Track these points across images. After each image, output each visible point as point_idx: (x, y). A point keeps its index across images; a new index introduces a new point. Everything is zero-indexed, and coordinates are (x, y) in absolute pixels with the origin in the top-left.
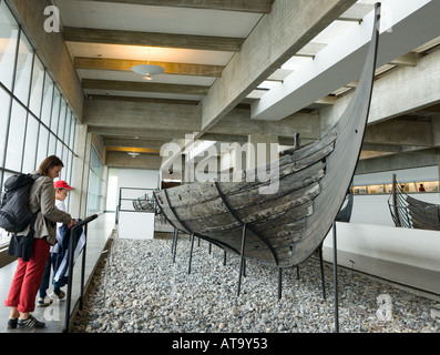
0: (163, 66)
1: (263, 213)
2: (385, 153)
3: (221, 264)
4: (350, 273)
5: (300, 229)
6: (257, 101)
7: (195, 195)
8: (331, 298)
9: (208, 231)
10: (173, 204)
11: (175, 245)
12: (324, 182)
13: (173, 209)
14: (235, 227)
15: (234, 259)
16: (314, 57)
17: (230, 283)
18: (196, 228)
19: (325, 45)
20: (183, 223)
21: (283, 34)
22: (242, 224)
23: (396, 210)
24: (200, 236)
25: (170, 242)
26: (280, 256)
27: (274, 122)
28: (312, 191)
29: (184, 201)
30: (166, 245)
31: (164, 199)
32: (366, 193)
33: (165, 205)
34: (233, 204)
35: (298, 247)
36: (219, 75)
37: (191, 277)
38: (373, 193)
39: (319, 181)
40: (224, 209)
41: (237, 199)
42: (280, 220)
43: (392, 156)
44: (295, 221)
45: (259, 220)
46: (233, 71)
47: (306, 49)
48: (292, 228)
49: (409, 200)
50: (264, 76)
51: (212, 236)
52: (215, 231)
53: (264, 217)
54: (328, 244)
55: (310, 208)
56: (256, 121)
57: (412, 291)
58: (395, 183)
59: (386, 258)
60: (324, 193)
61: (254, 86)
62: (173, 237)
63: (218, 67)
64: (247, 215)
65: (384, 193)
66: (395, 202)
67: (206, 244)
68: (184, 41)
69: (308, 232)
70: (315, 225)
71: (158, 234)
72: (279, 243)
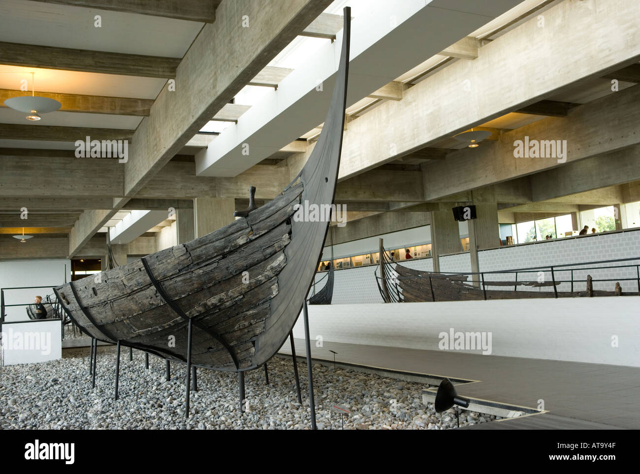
0: (59, 99)
1: (214, 300)
2: (371, 214)
3: (163, 379)
4: (332, 367)
5: (262, 316)
6: (202, 150)
7: (115, 286)
8: (307, 402)
9: (139, 336)
10: (85, 303)
11: (93, 367)
12: (290, 251)
13: (86, 310)
14: (177, 324)
15: (180, 369)
16: (276, 87)
17: (175, 403)
18: (121, 334)
19: (290, 70)
20: (102, 328)
21: (232, 53)
22: (186, 318)
23: (385, 283)
24: (132, 345)
25: (87, 360)
26: (241, 356)
27: (229, 179)
28: (275, 264)
29: (102, 297)
30: (81, 365)
31: (71, 297)
32: (349, 266)
33: (74, 306)
34: (171, 293)
35: (262, 340)
36: (147, 114)
37: (119, 404)
38: (359, 265)
39: (283, 249)
40: (159, 301)
41: (177, 285)
42: (237, 307)
43: (378, 216)
44: (256, 306)
45: (208, 310)
46: (167, 107)
47: (263, 75)
48: (254, 316)
49: (400, 270)
50: (209, 114)
51: (145, 341)
52: (150, 334)
53: (215, 306)
54: (299, 331)
55: (275, 287)
56: (204, 179)
58: (382, 250)
59: (374, 343)
60: (290, 265)
61: (195, 129)
62: (93, 352)
63: (144, 101)
64: (191, 306)
65: (372, 264)
66: (383, 274)
67: (141, 355)
69: (274, 318)
70: (282, 308)
71: (68, 352)
72: (239, 339)
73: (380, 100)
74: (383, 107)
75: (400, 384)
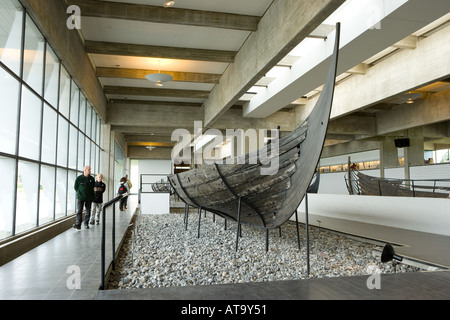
0: (172, 74)
1: (254, 188)
2: (343, 141)
3: (222, 229)
4: (318, 230)
5: (281, 199)
6: (247, 102)
7: (200, 177)
8: (304, 248)
9: (212, 205)
10: (184, 185)
11: (186, 217)
12: (298, 163)
13: (184, 189)
14: (233, 200)
15: (233, 224)
16: (290, 67)
17: (230, 243)
18: (202, 203)
19: (299, 57)
20: (192, 199)
21: (267, 48)
22: (238, 197)
23: (350, 182)
24: (206, 209)
25: (183, 215)
26: (266, 220)
27: (261, 119)
28: (289, 170)
29: (193, 183)
30: (179, 218)
31: (177, 182)
32: (329, 171)
33: (178, 186)
34: (230, 183)
35: (280, 213)
36: (217, 82)
37: (200, 240)
38: (334, 171)
39: (295, 162)
40: (224, 187)
41: (234, 179)
42: (267, 193)
43: (347, 143)
44: (277, 193)
45: (250, 194)
46: (228, 78)
47: (284, 61)
48: (276, 199)
49: (360, 175)
50: (252, 83)
51: (215, 208)
52: (217, 205)
53: (254, 192)
54: (301, 209)
55: (289, 183)
56: (246, 119)
57: (360, 239)
58: (349, 163)
60: (299, 171)
61: (244, 91)
62: (186, 211)
63: (216, 75)
64: (241, 191)
65: (342, 171)
66: (350, 177)
67: (210, 214)
68: (188, 54)
69: (287, 201)
70: (292, 195)
71: (173, 210)
72: (266, 210)
73: (352, 74)
74: (353, 79)
75: (359, 244)
